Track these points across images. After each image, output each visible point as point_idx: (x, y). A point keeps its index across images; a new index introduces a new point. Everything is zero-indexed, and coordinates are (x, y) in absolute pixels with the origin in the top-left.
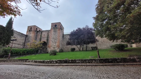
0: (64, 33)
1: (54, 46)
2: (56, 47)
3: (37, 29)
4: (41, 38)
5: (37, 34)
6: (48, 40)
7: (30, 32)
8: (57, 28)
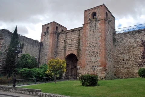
0: (116, 30)
1: (94, 65)
2: (98, 66)
3: (57, 28)
4: (65, 47)
5: (58, 38)
6: (79, 50)
7: (47, 37)
8: (97, 21)
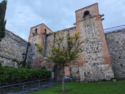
2: (101, 64)
3: (45, 30)
5: (46, 39)
7: (35, 37)
8: (91, 17)
